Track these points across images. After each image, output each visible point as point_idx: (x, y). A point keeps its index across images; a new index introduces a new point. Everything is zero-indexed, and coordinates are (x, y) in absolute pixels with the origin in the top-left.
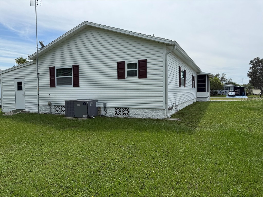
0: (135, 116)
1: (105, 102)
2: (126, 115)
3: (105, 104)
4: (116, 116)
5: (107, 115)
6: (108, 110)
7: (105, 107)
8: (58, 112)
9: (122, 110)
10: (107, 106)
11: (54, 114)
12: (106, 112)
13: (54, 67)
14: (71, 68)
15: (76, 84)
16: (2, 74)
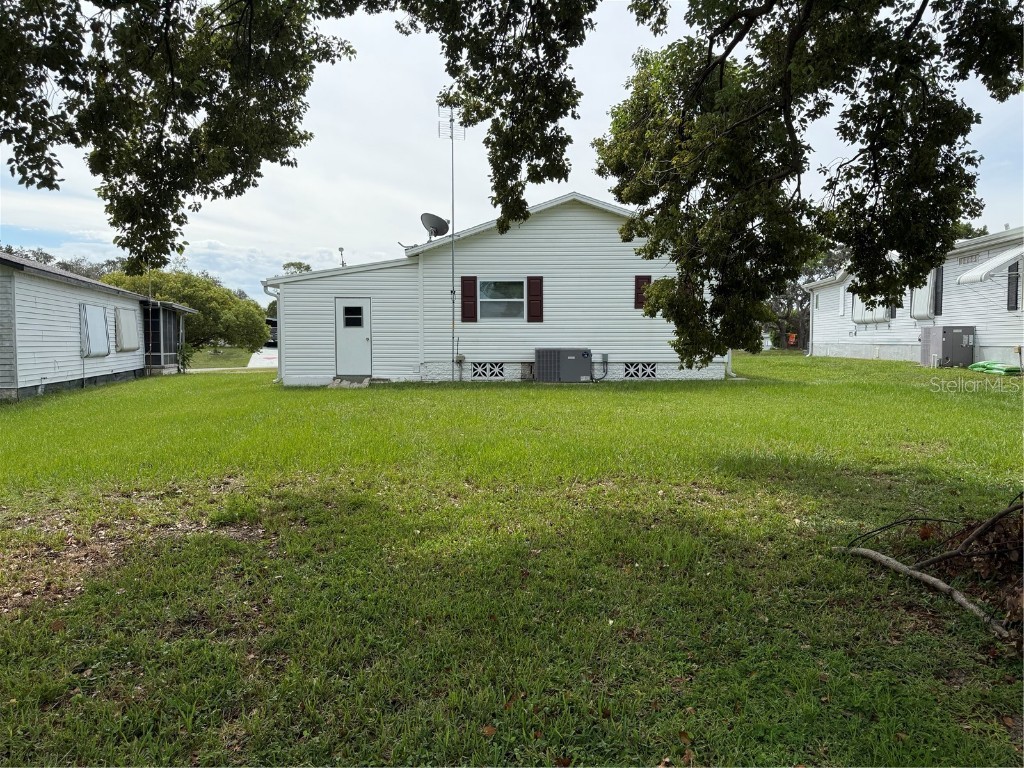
0: (668, 377)
1: (605, 352)
2: (649, 376)
3: (605, 356)
4: (628, 378)
5: (609, 377)
6: (610, 367)
7: (605, 363)
8: (480, 378)
9: (640, 367)
10: (609, 360)
11: (469, 380)
12: (606, 371)
13: (475, 278)
14: (522, 283)
15: (536, 315)
16: (285, 283)
